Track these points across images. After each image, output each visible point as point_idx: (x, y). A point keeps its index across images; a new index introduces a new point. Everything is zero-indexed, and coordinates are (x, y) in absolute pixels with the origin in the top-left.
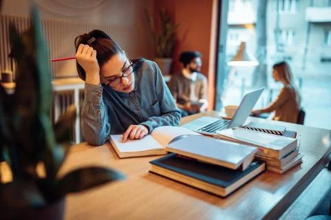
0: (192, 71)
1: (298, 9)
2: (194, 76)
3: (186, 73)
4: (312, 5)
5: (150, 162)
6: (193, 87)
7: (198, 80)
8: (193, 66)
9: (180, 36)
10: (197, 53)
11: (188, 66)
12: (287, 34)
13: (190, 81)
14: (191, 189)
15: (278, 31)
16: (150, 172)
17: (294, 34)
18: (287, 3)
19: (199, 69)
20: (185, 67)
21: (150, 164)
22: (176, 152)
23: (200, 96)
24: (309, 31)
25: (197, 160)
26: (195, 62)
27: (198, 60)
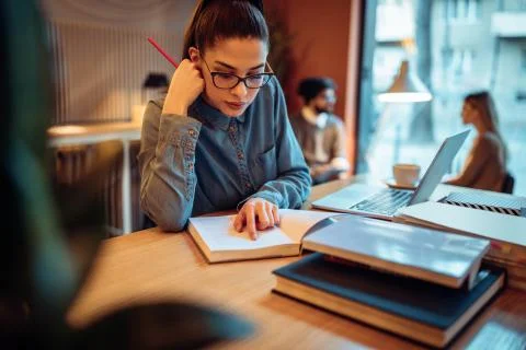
0: (319, 111)
1: (479, 15)
2: (322, 120)
3: (308, 114)
4: (501, 8)
5: (275, 273)
6: (319, 139)
7: (329, 125)
8: (321, 103)
9: (297, 53)
10: (329, 81)
11: (313, 103)
12: (462, 57)
13: (315, 127)
14: (367, 330)
15: (448, 52)
16: (274, 292)
17: (474, 55)
18: (461, 5)
19: (330, 109)
20: (307, 103)
21: (274, 276)
22: (321, 250)
23: (332, 153)
24: (497, 51)
25: (368, 267)
26: (324, 97)
27: (330, 94)
